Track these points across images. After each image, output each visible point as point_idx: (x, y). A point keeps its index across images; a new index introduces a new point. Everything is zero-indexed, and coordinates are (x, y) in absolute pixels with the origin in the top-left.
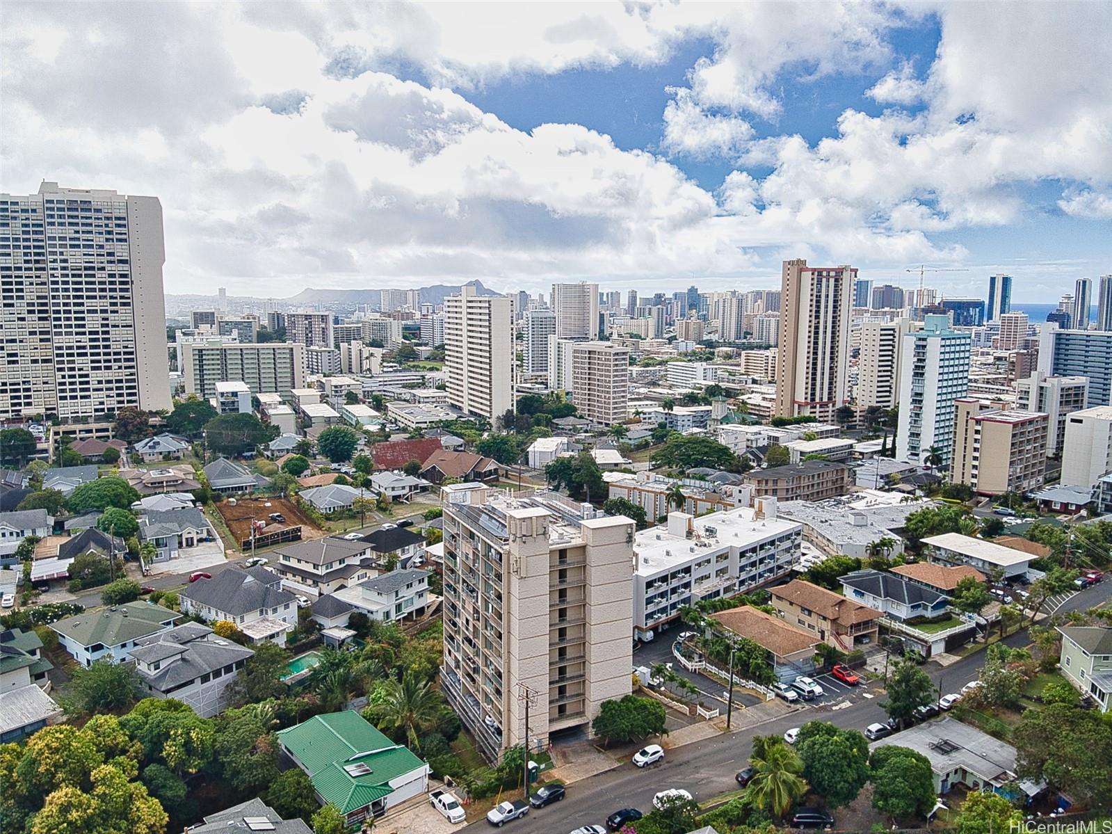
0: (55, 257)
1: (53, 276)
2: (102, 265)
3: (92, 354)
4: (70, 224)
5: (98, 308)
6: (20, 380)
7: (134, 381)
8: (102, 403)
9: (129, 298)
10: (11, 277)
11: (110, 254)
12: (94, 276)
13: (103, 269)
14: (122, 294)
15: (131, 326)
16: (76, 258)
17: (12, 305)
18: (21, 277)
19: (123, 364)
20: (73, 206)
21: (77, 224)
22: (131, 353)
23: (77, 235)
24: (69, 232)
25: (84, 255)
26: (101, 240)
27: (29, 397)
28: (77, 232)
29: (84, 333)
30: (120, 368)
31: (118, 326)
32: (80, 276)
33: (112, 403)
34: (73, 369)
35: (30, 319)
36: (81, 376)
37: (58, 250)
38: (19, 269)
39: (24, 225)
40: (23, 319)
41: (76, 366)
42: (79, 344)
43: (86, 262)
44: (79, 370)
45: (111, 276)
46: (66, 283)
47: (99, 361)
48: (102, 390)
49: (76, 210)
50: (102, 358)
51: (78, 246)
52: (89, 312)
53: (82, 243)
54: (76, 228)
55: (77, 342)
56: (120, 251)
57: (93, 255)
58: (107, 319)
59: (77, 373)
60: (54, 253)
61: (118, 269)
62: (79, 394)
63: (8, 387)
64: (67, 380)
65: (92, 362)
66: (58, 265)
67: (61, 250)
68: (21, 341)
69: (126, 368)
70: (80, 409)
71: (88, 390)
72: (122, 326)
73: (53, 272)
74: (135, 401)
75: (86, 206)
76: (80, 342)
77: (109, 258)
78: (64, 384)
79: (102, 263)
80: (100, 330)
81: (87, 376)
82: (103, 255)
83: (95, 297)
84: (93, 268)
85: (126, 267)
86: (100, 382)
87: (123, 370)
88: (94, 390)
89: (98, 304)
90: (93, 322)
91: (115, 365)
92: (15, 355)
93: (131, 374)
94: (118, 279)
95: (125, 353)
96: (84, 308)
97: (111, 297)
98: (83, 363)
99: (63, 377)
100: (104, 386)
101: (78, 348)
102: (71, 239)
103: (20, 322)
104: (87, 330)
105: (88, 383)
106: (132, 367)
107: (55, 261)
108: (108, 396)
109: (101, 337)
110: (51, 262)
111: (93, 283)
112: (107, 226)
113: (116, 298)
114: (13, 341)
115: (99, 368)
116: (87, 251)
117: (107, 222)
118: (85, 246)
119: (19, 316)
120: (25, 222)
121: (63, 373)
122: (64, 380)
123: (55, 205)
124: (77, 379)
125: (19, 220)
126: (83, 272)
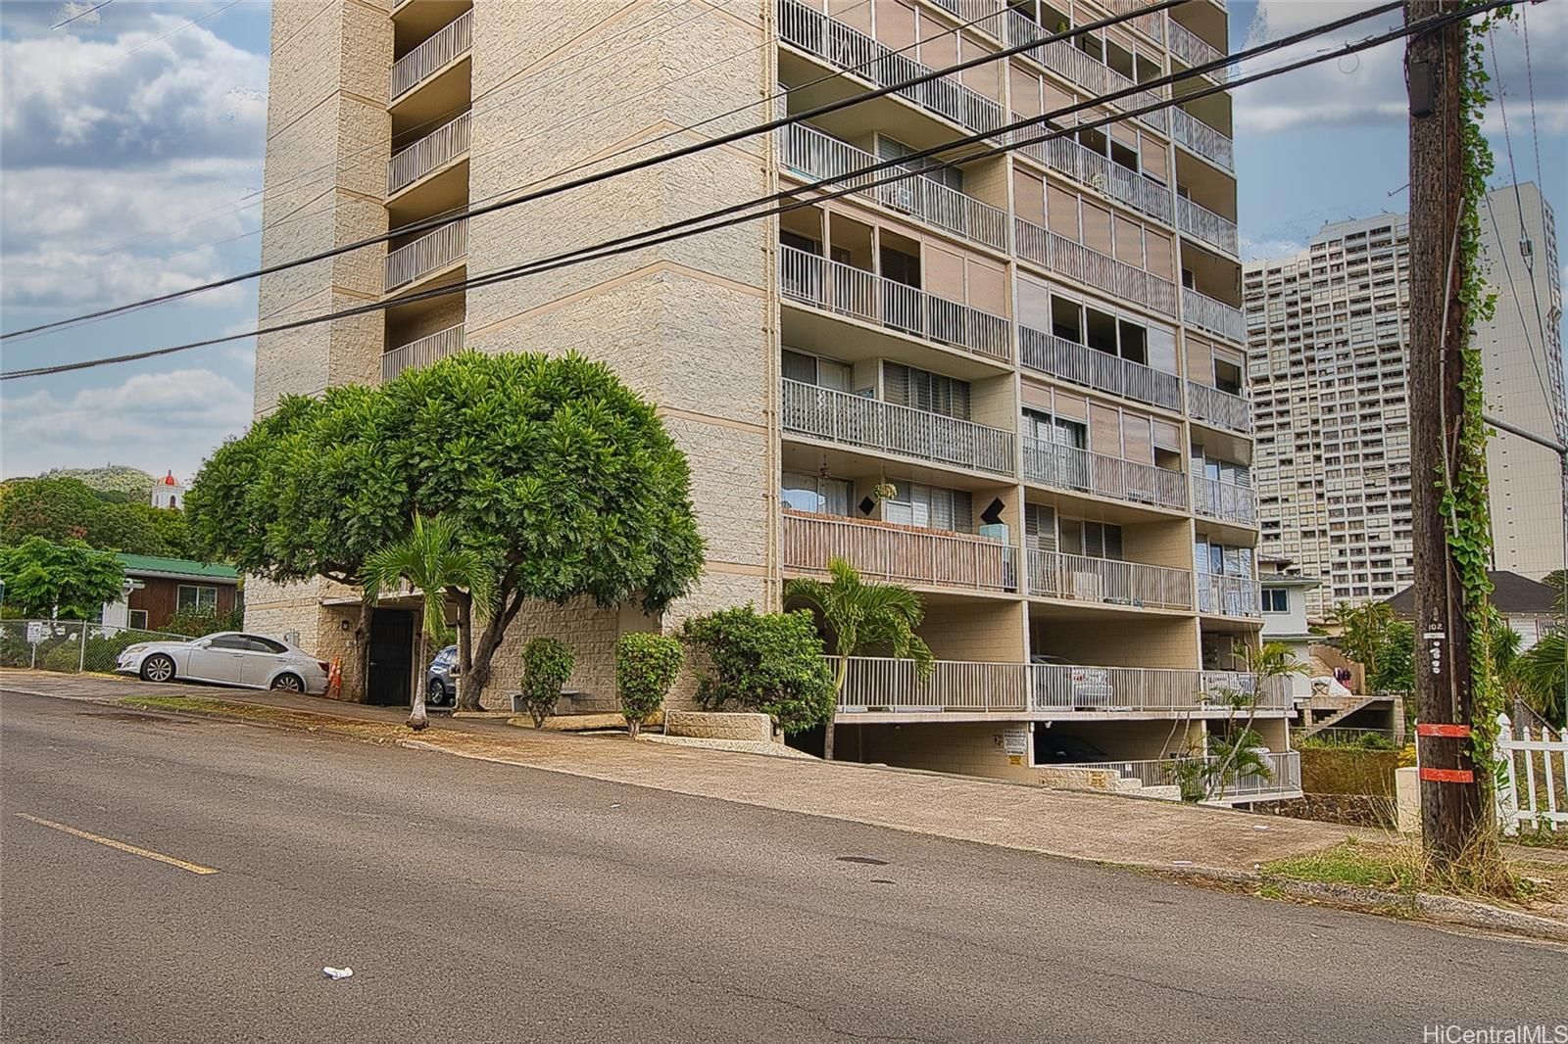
0: (1327, 339)
4: (1352, 276)
10: (1269, 393)
16: (1364, 333)
17: (1271, 440)
18: (1286, 390)
20: (1356, 242)
21: (1364, 273)
23: (1364, 293)
24: (1351, 289)
25: (1378, 324)
28: (1365, 287)
29: (1380, 470)
32: (1372, 364)
34: (1358, 537)
35: (1300, 460)
36: (1376, 550)
37: (1332, 325)
38: (1281, 378)
39: (1290, 304)
40: (1288, 462)
41: (1365, 531)
42: (1372, 490)
44: (1374, 538)
46: (1347, 381)
49: (1361, 248)
51: (1367, 312)
53: (1372, 304)
54: (1363, 280)
55: (1367, 486)
59: (1366, 544)
64: (1348, 559)
66: (1332, 352)
67: (1338, 324)
68: (1285, 500)
76: (1373, 485)
78: (1343, 565)
81: (1386, 549)
92: (1276, 524)
98: (1380, 525)
99: (1341, 552)
102: (1354, 302)
103: (1283, 468)
104: (1384, 462)
105: (1387, 563)
116: (1382, 317)
118: (1380, 309)
119: (1283, 457)
120: (1290, 299)
121: (1341, 546)
122: (1342, 559)
123: (1326, 251)
124: (1368, 557)
125: (1282, 298)
126: (1378, 357)
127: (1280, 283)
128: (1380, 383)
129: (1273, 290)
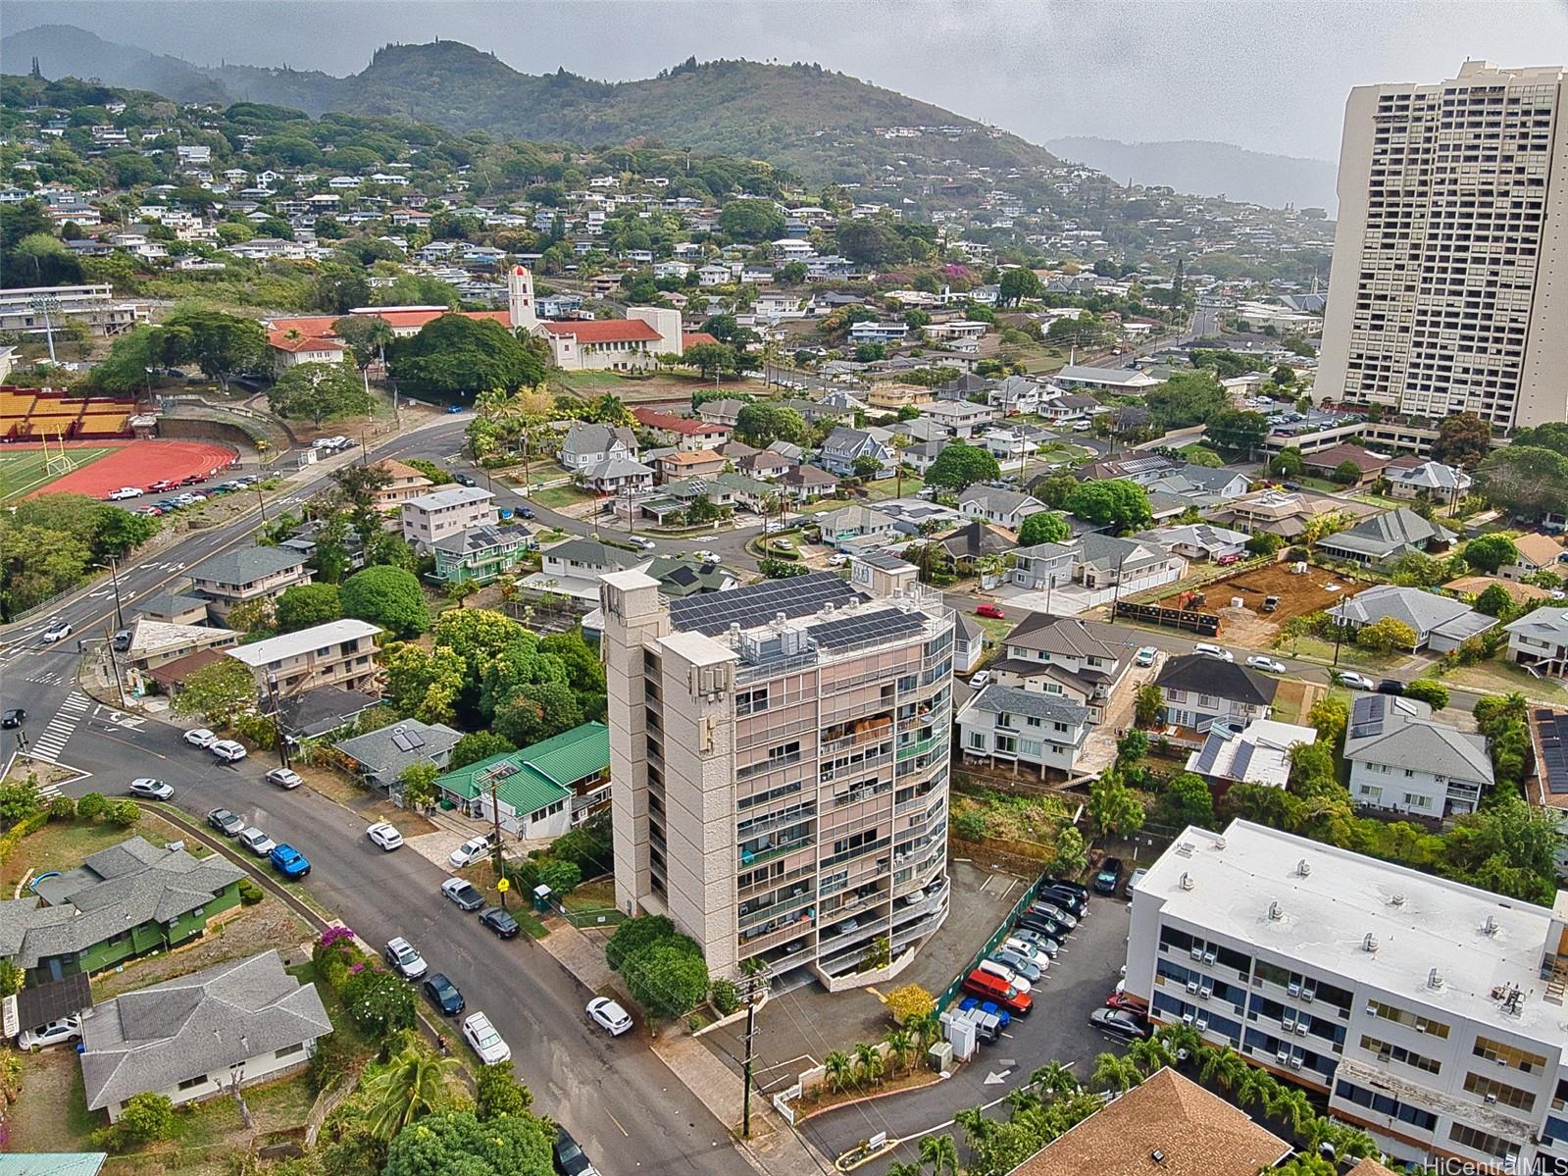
0: (1443, 176)
1: (1435, 204)
2: (1507, 188)
3: (1465, 327)
4: (1471, 124)
5: (1487, 256)
6: (1380, 354)
7: (1514, 375)
8: (1461, 403)
9: (1535, 242)
10: (1398, 205)
11: (1521, 170)
12: (1490, 205)
13: (1506, 194)
14: (1527, 235)
15: (1529, 288)
16: (1471, 177)
17: (1391, 246)
18: (1411, 206)
19: (1505, 347)
20: (1478, 95)
21: (1478, 124)
22: (1520, 331)
23: (1476, 142)
24: (1466, 136)
25: (1482, 172)
26: (1511, 147)
27: (1386, 379)
28: (1477, 137)
29: (1460, 294)
30: (1499, 352)
31: (1510, 286)
32: (1472, 204)
33: (1474, 406)
34: (1433, 346)
35: (1411, 268)
36: (1443, 358)
37: (1449, 165)
38: (1411, 194)
40: (1401, 267)
41: (1439, 341)
42: (1450, 309)
43: (1484, 183)
44: (1444, 347)
45: (1517, 205)
46: (1451, 215)
47: (1472, 339)
48: (1465, 382)
49: (1481, 102)
50: (1476, 333)
51: (1476, 158)
52: (1476, 260)
53: (1480, 153)
54: (1477, 130)
55: (1448, 305)
56: (1535, 164)
57: (1494, 172)
58: (1496, 274)
59: (1437, 352)
60: (1443, 170)
61: (1527, 194)
62: (1433, 383)
63: (1363, 362)
64: (1422, 361)
65: (1464, 338)
66: (1445, 188)
67: (1454, 165)
68: (1393, 299)
69: (1508, 353)
70: (1428, 406)
71: (1447, 379)
72: (1517, 287)
73: (1436, 198)
74: (1508, 409)
75: (1495, 96)
76: (1452, 305)
77: (1519, 177)
78: (1417, 366)
79: (1507, 184)
80: (1483, 290)
81: (1450, 358)
82: (1510, 172)
83: (1485, 239)
84: (1490, 193)
85: (1540, 191)
86: (1466, 371)
87: (1502, 357)
88: (1457, 381)
89: (1488, 249)
90: (1476, 277)
91: (1492, 347)
92: (1382, 317)
93: (1514, 365)
94: (1523, 211)
95: (1513, 330)
96: (1468, 255)
97: (1510, 240)
98: (1450, 338)
99: (1419, 356)
100: (1468, 377)
101: (1448, 315)
102: (1467, 148)
103: (1397, 272)
104: (1465, 288)
105: (1448, 369)
106: (1517, 354)
107: (1442, 182)
108: (1472, 394)
109: (1482, 301)
110: (1436, 183)
111: (1489, 216)
112: (1524, 124)
113: (1516, 241)
114: (1384, 298)
115: (1469, 349)
116: (1486, 165)
117: (1524, 118)
118: (1485, 158)
119: (1398, 262)
120: (1429, 124)
121: (1419, 350)
122: (1418, 361)
123: (1456, 97)
124: (1436, 362)
125: (1423, 123)
126: (1477, 199)
127: (1423, 109)
128: (1474, 221)
129: (1417, 114)
